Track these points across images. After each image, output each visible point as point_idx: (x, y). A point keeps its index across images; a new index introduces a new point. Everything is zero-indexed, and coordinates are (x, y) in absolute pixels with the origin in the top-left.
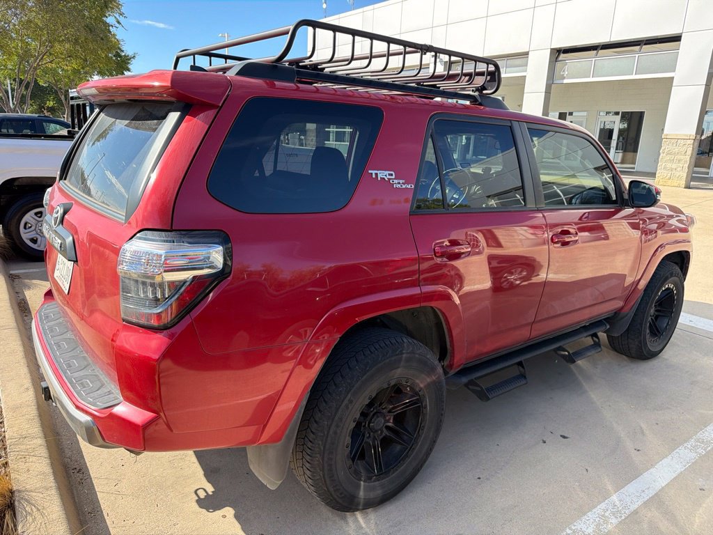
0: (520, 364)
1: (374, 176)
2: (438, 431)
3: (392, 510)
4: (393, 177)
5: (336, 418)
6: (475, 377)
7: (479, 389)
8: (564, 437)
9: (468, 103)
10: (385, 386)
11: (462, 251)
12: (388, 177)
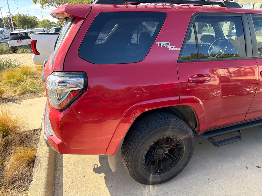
0: (239, 131)
1: (159, 45)
2: (189, 158)
3: (165, 187)
4: (169, 45)
5: (137, 149)
6: (213, 136)
7: (214, 141)
8: (258, 167)
9: (218, 6)
10: (162, 138)
11: (207, 79)
12: (166, 45)
